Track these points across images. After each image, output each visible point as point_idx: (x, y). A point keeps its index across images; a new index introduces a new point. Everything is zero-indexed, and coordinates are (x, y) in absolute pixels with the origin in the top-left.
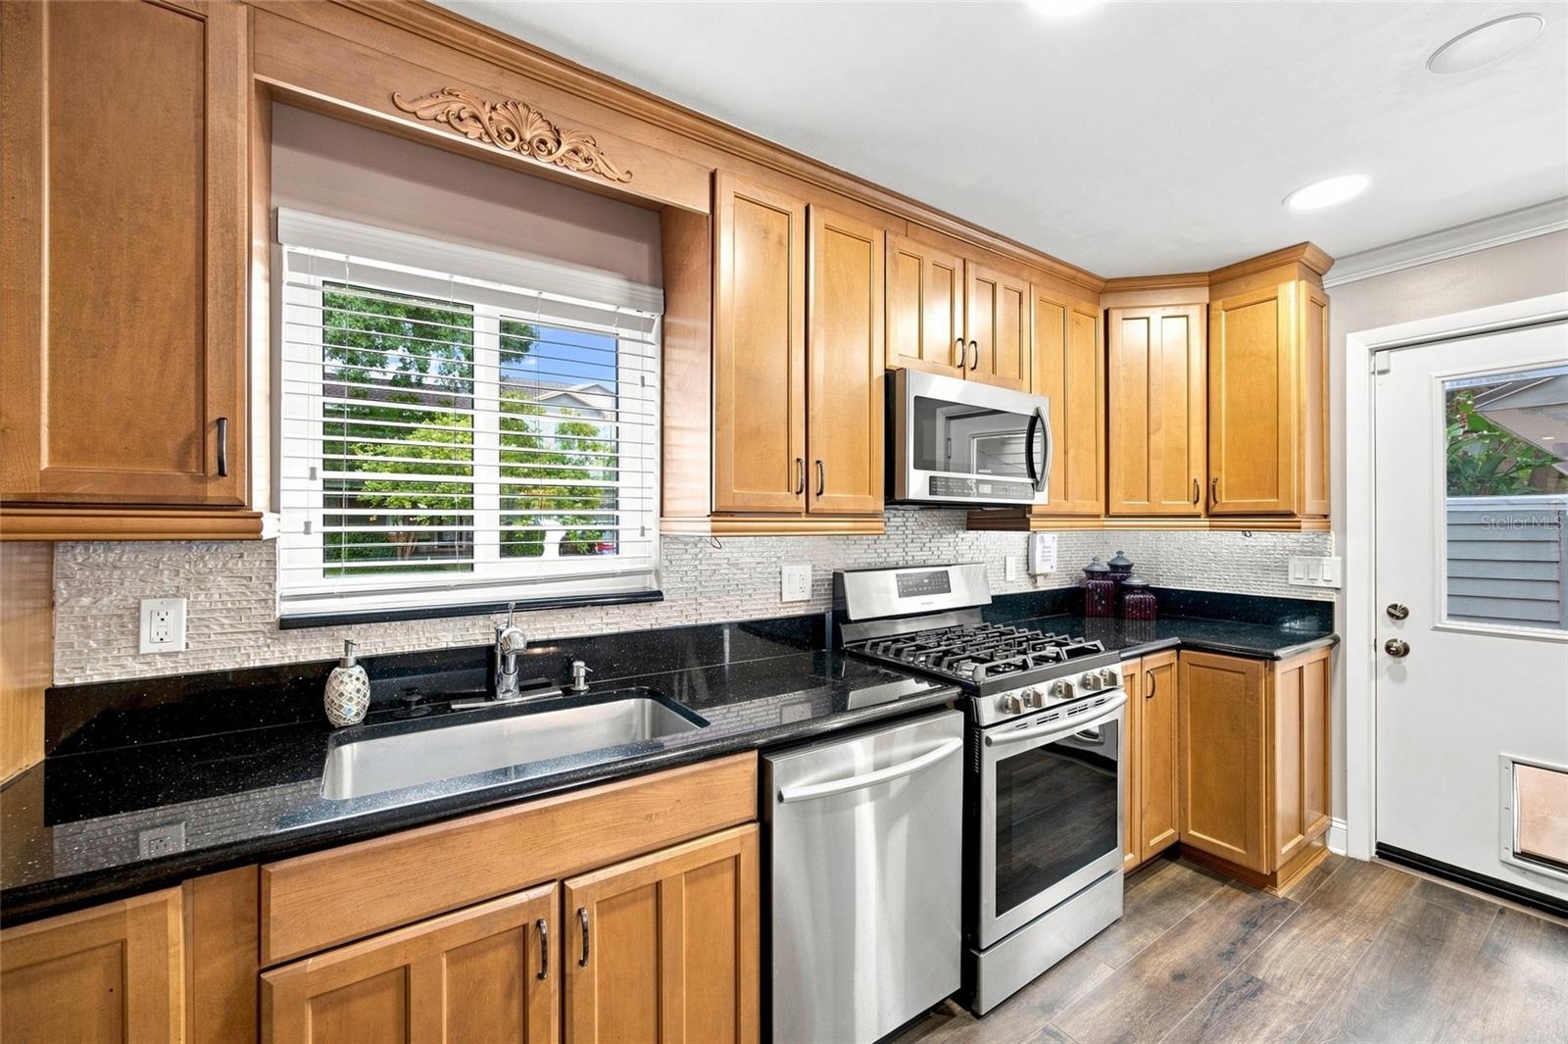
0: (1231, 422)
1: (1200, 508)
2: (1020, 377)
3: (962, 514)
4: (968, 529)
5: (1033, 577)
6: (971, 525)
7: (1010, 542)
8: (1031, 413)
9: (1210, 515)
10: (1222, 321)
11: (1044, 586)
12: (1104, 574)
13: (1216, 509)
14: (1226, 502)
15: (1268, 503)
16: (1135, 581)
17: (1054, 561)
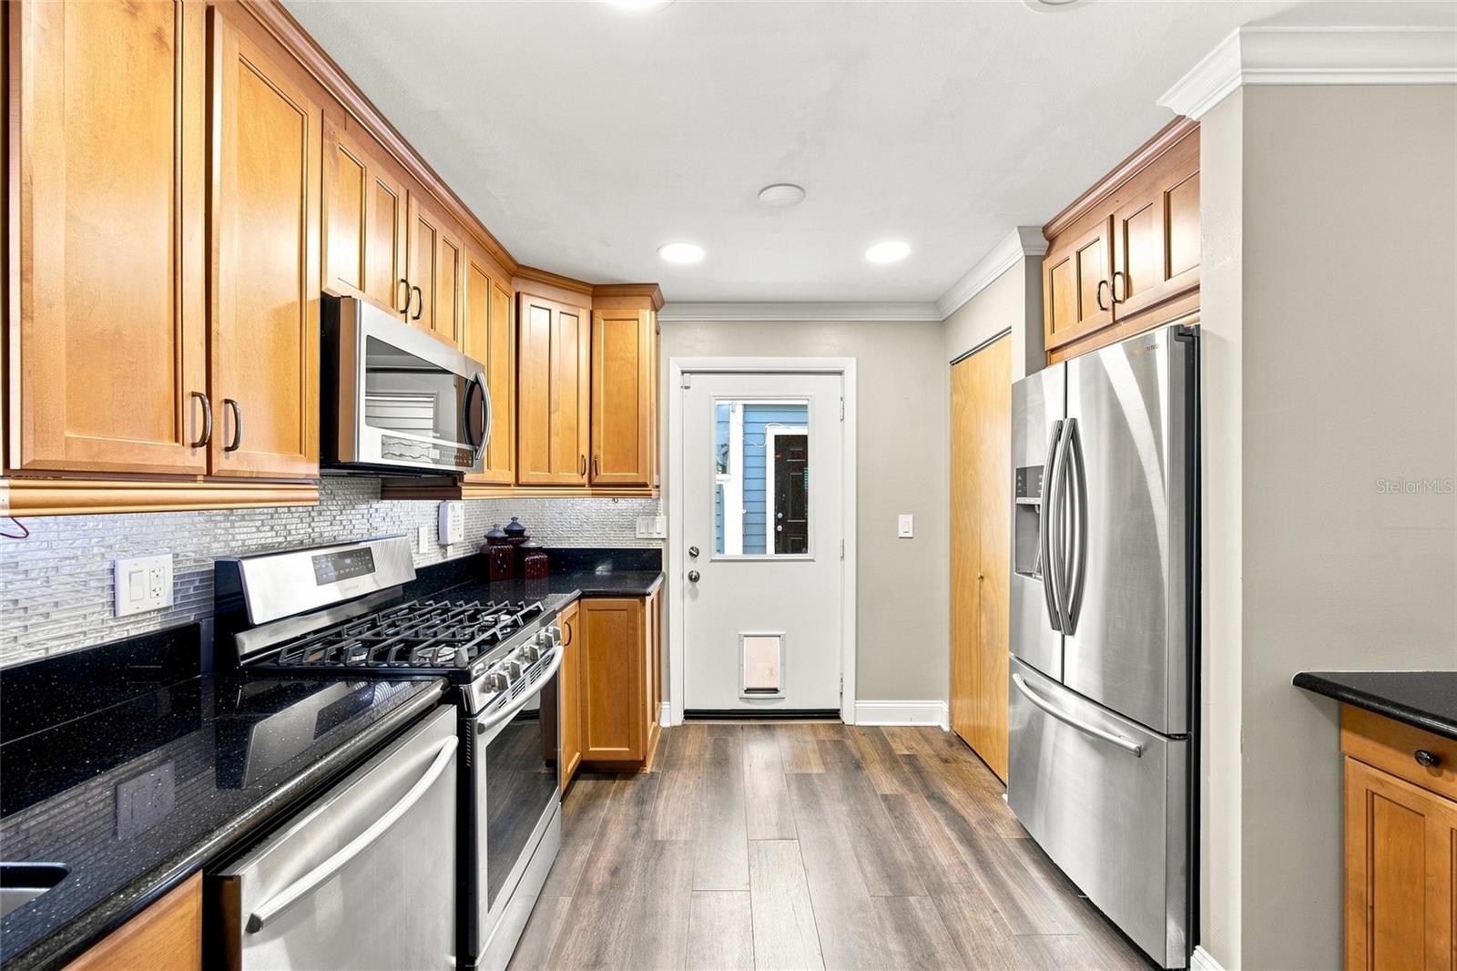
0: (607, 411)
1: (585, 480)
2: (455, 338)
3: (376, 482)
4: (382, 498)
5: (444, 547)
6: (386, 493)
7: (418, 512)
8: (472, 378)
9: (592, 485)
10: (601, 326)
11: (453, 554)
12: (503, 540)
13: (597, 480)
14: (605, 475)
15: (631, 476)
16: (532, 544)
17: (462, 531)
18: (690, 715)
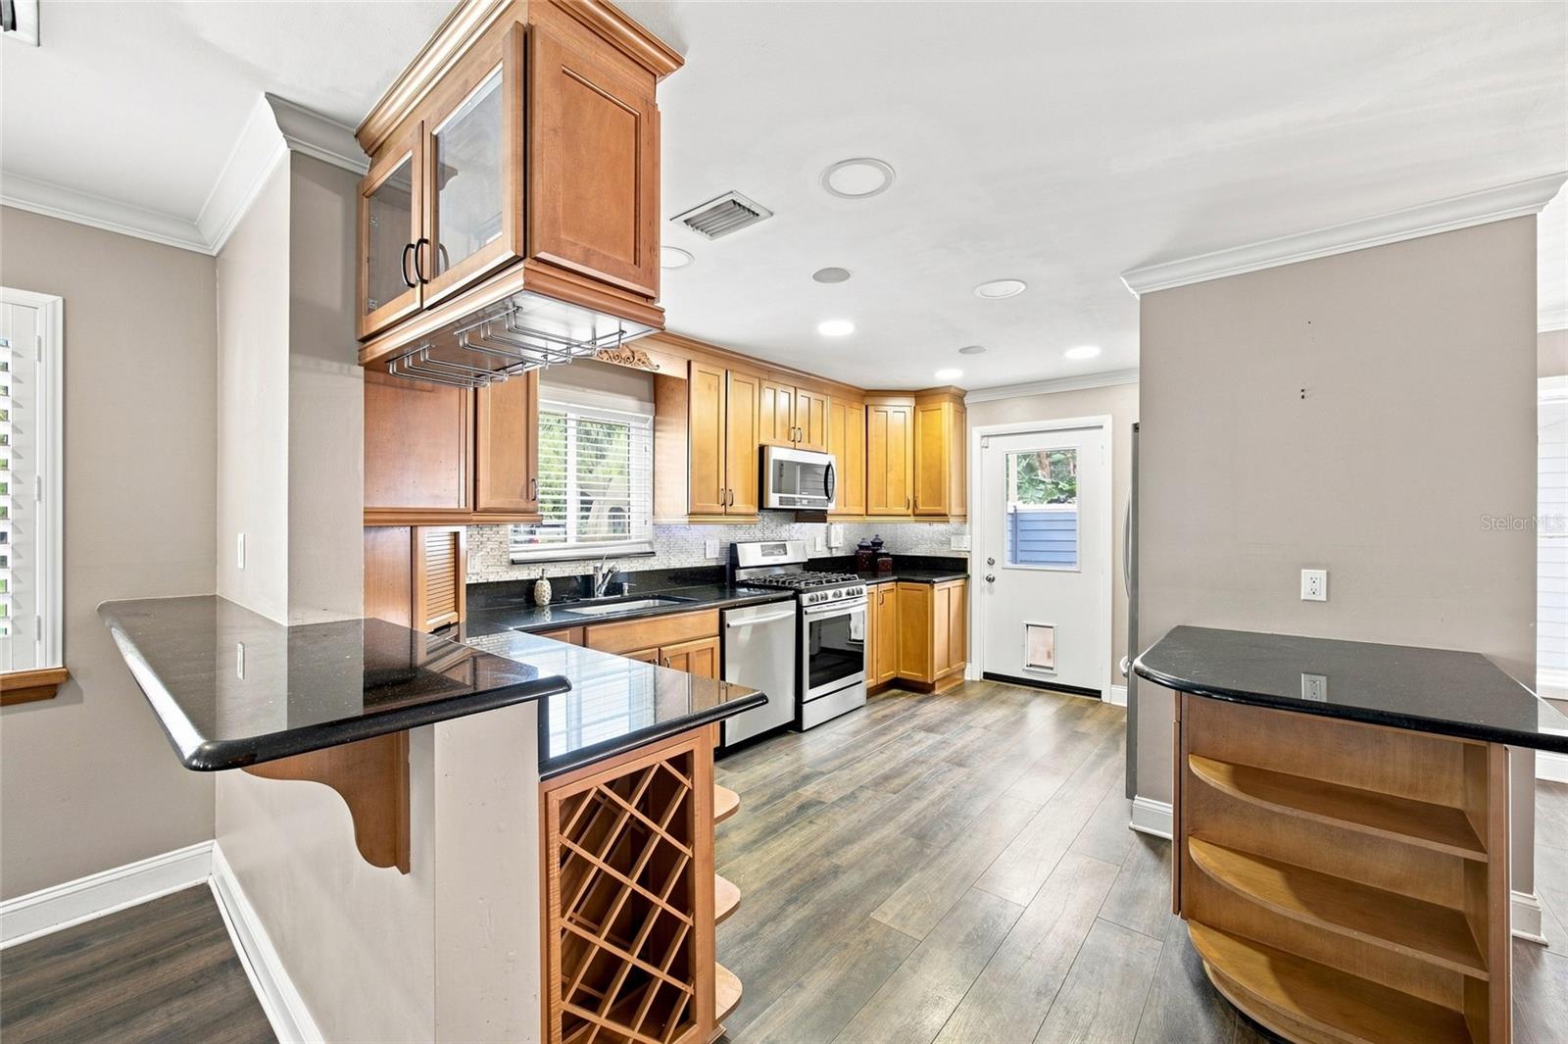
0: (923, 467)
1: (910, 511)
2: (822, 444)
3: (793, 514)
4: (796, 522)
5: (830, 548)
6: (797, 520)
7: (818, 528)
8: (827, 464)
9: (915, 515)
10: (920, 414)
11: (836, 554)
12: (867, 548)
13: (917, 512)
14: (921, 508)
15: (937, 510)
16: (883, 551)
17: (841, 540)
18: (987, 676)
